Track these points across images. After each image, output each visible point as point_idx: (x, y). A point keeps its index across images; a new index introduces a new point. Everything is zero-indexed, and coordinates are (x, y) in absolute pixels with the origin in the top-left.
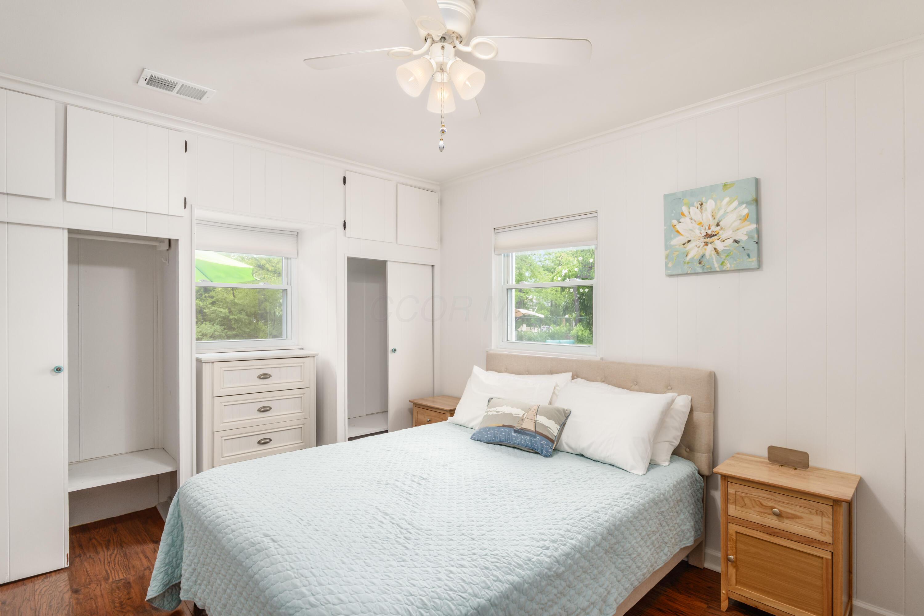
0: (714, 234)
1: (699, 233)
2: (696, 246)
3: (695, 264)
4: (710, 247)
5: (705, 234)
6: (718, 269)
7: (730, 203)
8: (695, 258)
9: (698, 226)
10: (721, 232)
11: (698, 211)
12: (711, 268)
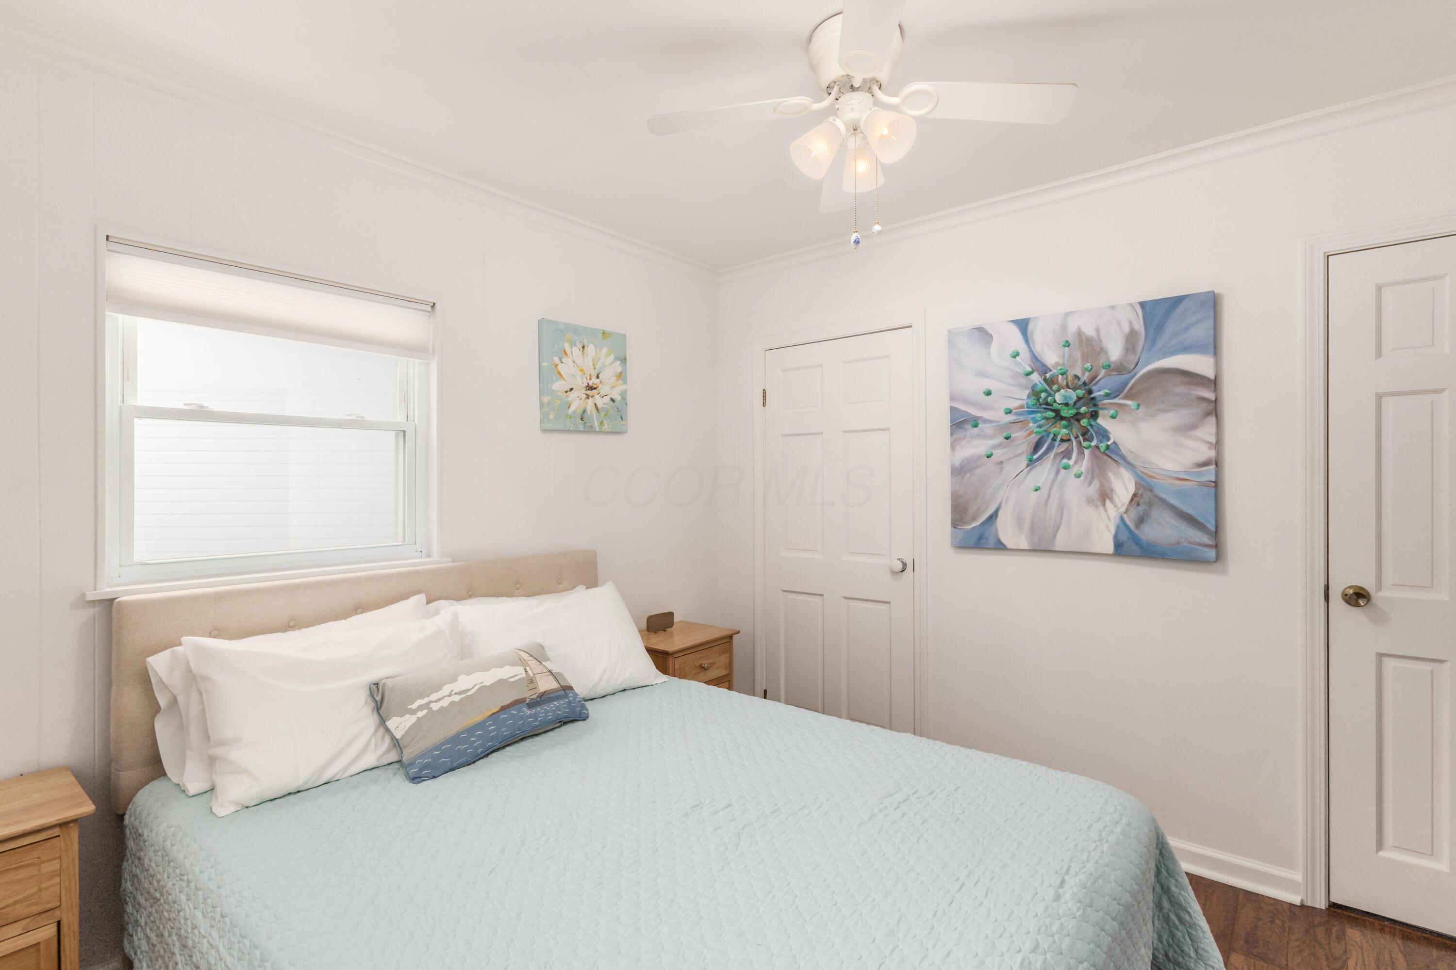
0: (595, 386)
1: (580, 382)
2: (579, 397)
3: (577, 419)
4: (590, 402)
5: (587, 385)
6: (598, 429)
7: (608, 355)
8: (577, 412)
9: (580, 373)
10: (600, 386)
11: (580, 353)
12: (592, 427)
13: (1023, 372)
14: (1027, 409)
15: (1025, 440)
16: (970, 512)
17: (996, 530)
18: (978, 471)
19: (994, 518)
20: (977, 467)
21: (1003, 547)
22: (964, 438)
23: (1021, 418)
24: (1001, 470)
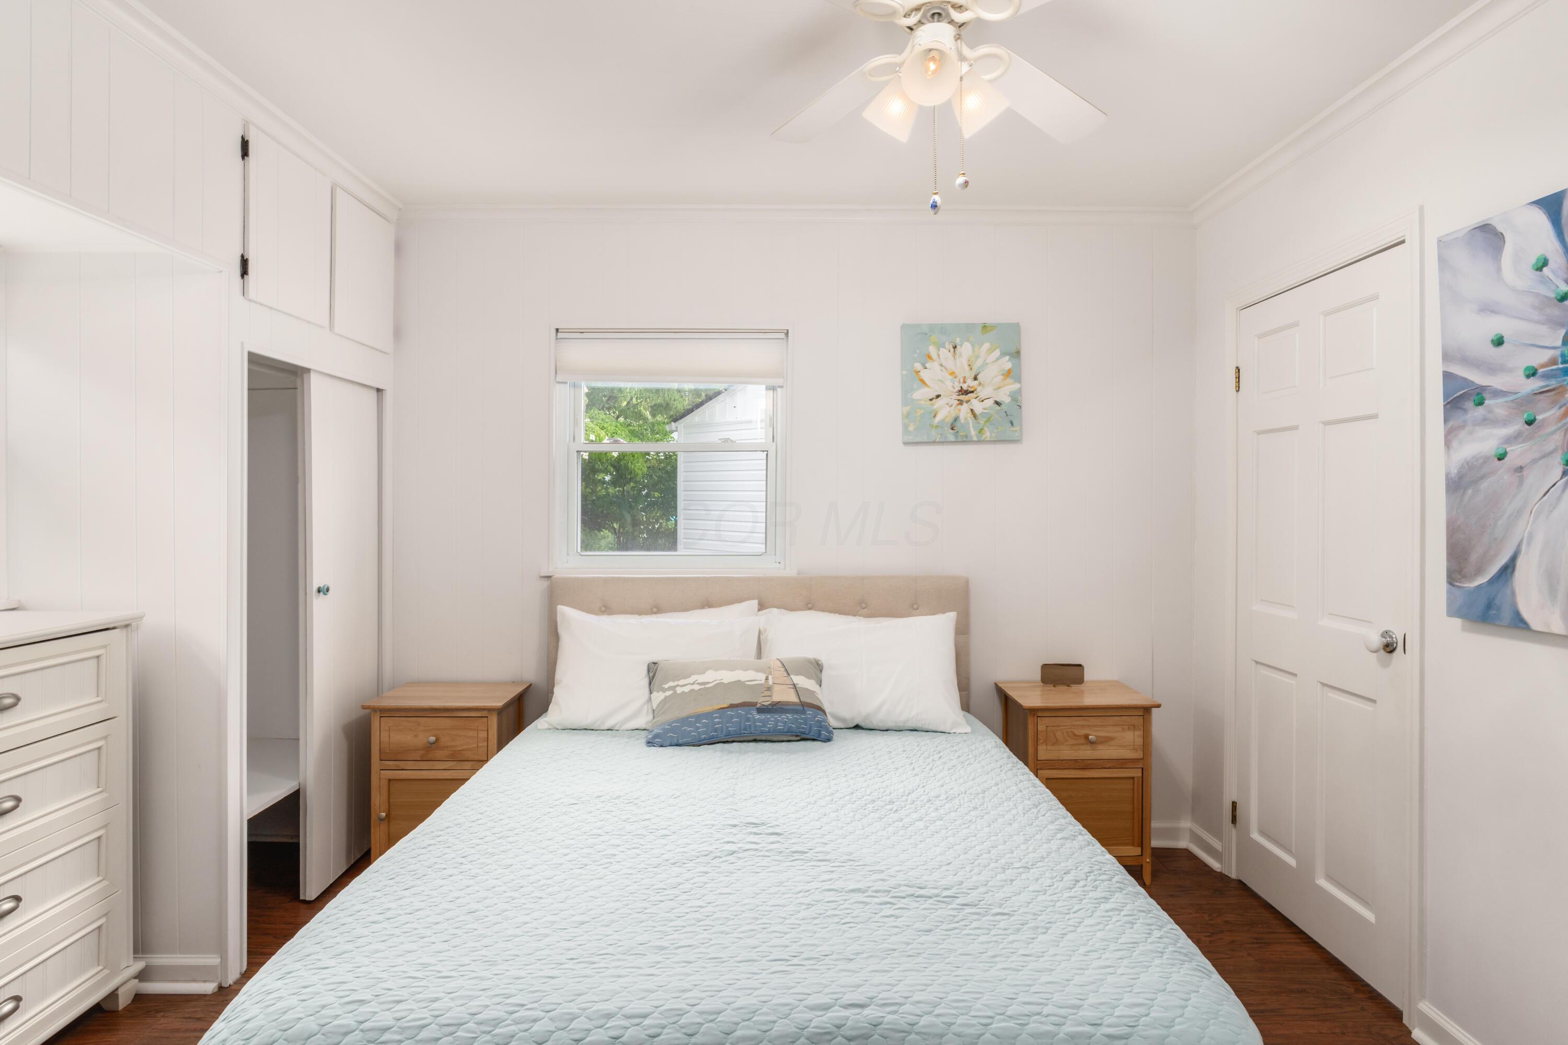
0: (971, 390)
1: (950, 387)
2: (948, 404)
3: (946, 428)
4: (965, 408)
5: (959, 389)
6: (975, 439)
7: (991, 350)
8: (946, 421)
9: (951, 377)
10: (979, 389)
11: (950, 355)
12: (967, 437)
13: (1553, 296)
14: (1561, 366)
15: (1560, 425)
16: (1474, 558)
17: (1513, 593)
18: (1484, 485)
19: (1509, 571)
20: (1483, 478)
21: (1525, 626)
22: (1462, 427)
23: (1553, 383)
24: (1521, 481)
